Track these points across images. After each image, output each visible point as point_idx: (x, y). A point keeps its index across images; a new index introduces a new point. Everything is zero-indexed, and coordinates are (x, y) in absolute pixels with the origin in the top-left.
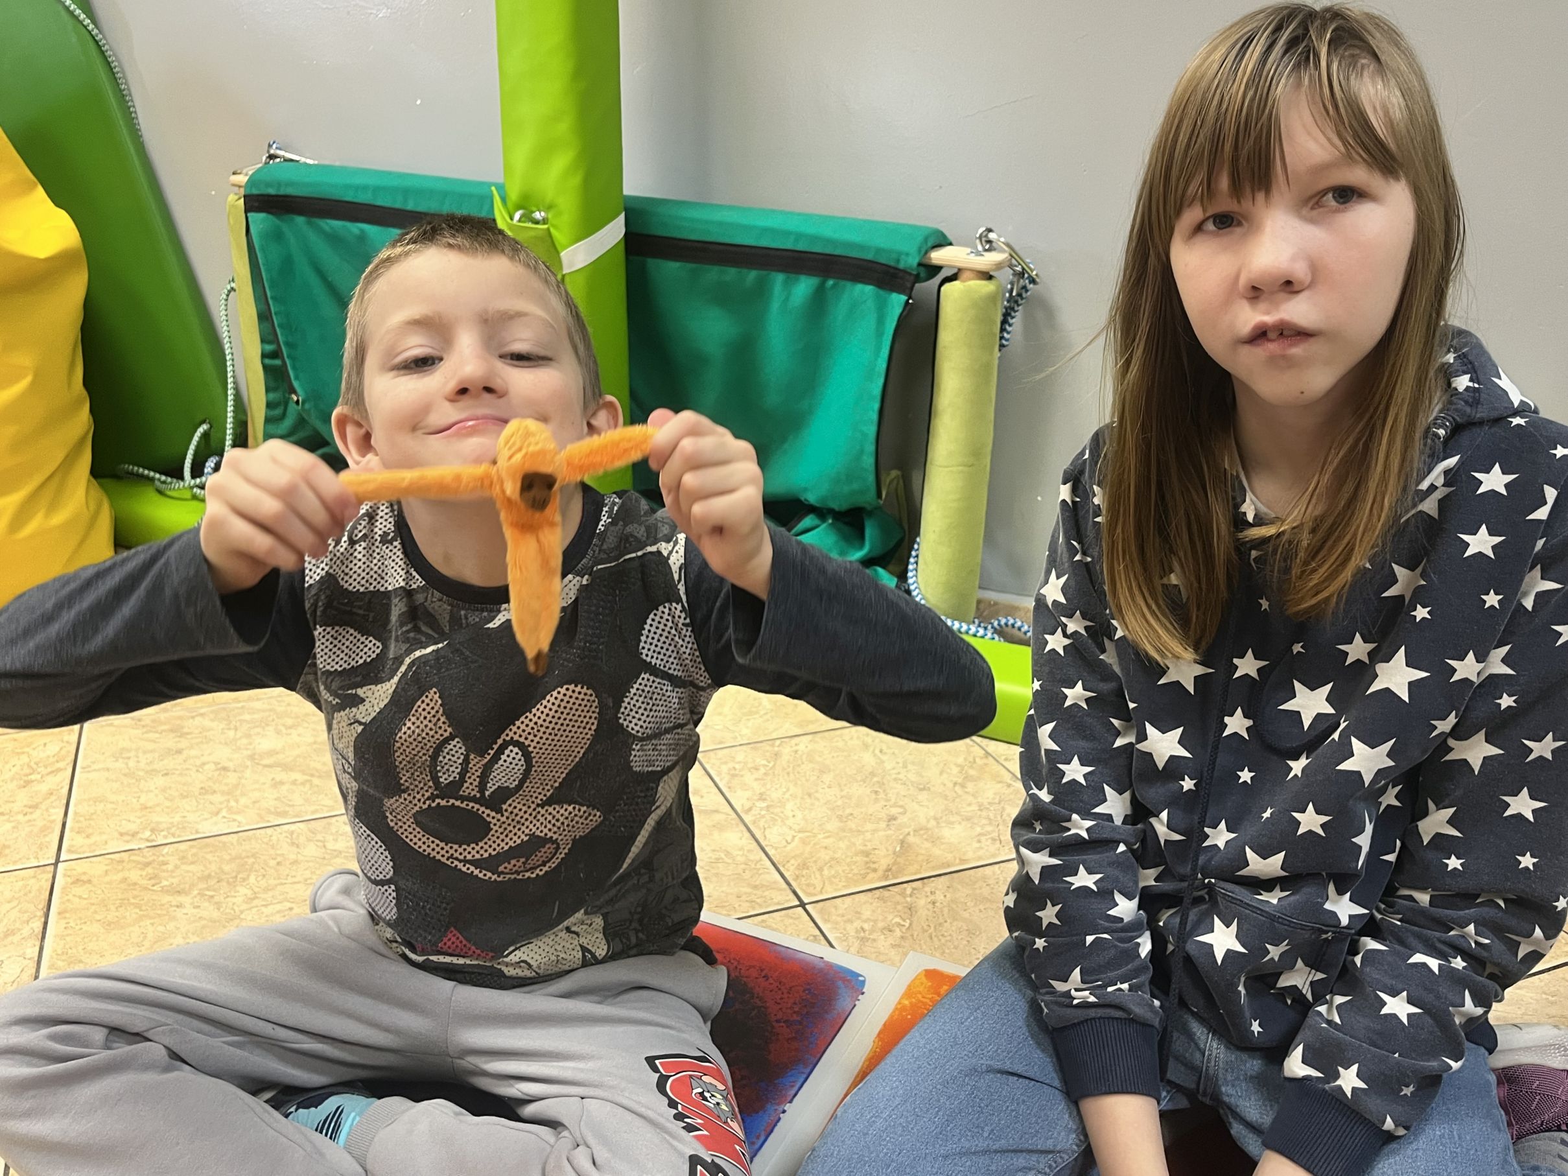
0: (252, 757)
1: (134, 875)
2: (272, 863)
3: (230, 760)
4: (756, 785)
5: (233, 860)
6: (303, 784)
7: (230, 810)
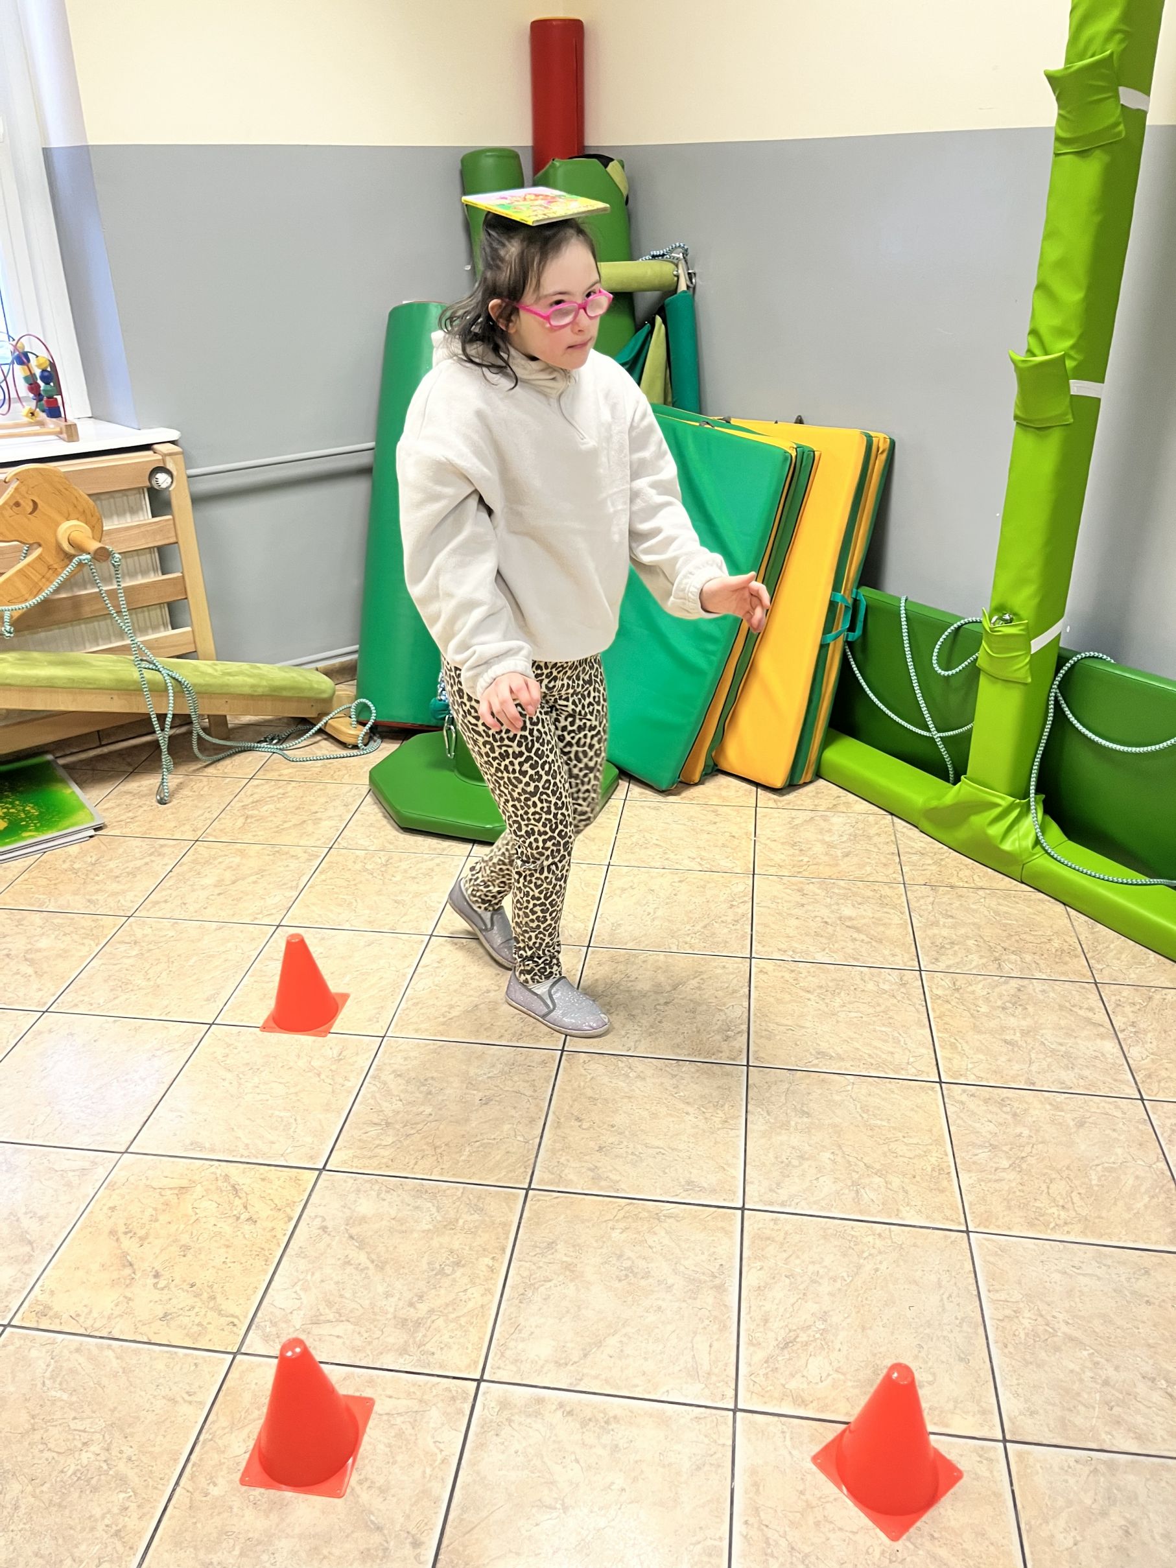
0: (840, 918)
1: (787, 975)
2: (852, 988)
3: (829, 918)
4: (1131, 1015)
5: (833, 980)
6: (868, 943)
7: (830, 949)
